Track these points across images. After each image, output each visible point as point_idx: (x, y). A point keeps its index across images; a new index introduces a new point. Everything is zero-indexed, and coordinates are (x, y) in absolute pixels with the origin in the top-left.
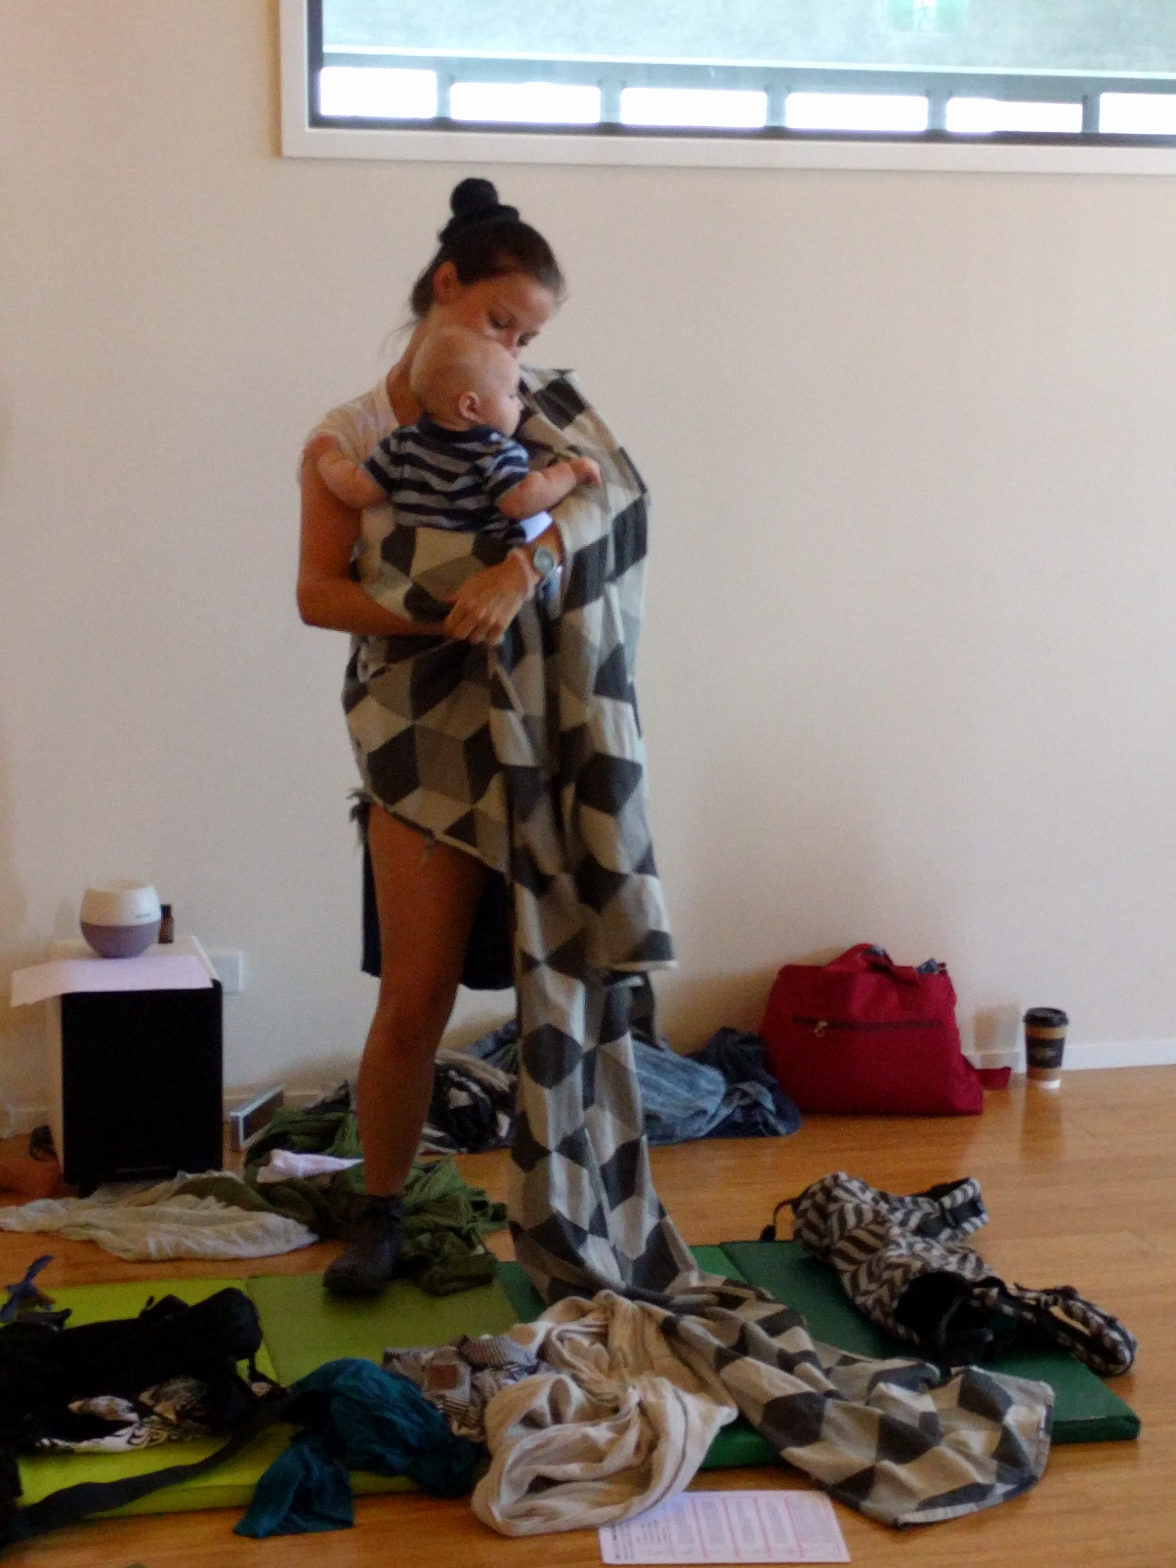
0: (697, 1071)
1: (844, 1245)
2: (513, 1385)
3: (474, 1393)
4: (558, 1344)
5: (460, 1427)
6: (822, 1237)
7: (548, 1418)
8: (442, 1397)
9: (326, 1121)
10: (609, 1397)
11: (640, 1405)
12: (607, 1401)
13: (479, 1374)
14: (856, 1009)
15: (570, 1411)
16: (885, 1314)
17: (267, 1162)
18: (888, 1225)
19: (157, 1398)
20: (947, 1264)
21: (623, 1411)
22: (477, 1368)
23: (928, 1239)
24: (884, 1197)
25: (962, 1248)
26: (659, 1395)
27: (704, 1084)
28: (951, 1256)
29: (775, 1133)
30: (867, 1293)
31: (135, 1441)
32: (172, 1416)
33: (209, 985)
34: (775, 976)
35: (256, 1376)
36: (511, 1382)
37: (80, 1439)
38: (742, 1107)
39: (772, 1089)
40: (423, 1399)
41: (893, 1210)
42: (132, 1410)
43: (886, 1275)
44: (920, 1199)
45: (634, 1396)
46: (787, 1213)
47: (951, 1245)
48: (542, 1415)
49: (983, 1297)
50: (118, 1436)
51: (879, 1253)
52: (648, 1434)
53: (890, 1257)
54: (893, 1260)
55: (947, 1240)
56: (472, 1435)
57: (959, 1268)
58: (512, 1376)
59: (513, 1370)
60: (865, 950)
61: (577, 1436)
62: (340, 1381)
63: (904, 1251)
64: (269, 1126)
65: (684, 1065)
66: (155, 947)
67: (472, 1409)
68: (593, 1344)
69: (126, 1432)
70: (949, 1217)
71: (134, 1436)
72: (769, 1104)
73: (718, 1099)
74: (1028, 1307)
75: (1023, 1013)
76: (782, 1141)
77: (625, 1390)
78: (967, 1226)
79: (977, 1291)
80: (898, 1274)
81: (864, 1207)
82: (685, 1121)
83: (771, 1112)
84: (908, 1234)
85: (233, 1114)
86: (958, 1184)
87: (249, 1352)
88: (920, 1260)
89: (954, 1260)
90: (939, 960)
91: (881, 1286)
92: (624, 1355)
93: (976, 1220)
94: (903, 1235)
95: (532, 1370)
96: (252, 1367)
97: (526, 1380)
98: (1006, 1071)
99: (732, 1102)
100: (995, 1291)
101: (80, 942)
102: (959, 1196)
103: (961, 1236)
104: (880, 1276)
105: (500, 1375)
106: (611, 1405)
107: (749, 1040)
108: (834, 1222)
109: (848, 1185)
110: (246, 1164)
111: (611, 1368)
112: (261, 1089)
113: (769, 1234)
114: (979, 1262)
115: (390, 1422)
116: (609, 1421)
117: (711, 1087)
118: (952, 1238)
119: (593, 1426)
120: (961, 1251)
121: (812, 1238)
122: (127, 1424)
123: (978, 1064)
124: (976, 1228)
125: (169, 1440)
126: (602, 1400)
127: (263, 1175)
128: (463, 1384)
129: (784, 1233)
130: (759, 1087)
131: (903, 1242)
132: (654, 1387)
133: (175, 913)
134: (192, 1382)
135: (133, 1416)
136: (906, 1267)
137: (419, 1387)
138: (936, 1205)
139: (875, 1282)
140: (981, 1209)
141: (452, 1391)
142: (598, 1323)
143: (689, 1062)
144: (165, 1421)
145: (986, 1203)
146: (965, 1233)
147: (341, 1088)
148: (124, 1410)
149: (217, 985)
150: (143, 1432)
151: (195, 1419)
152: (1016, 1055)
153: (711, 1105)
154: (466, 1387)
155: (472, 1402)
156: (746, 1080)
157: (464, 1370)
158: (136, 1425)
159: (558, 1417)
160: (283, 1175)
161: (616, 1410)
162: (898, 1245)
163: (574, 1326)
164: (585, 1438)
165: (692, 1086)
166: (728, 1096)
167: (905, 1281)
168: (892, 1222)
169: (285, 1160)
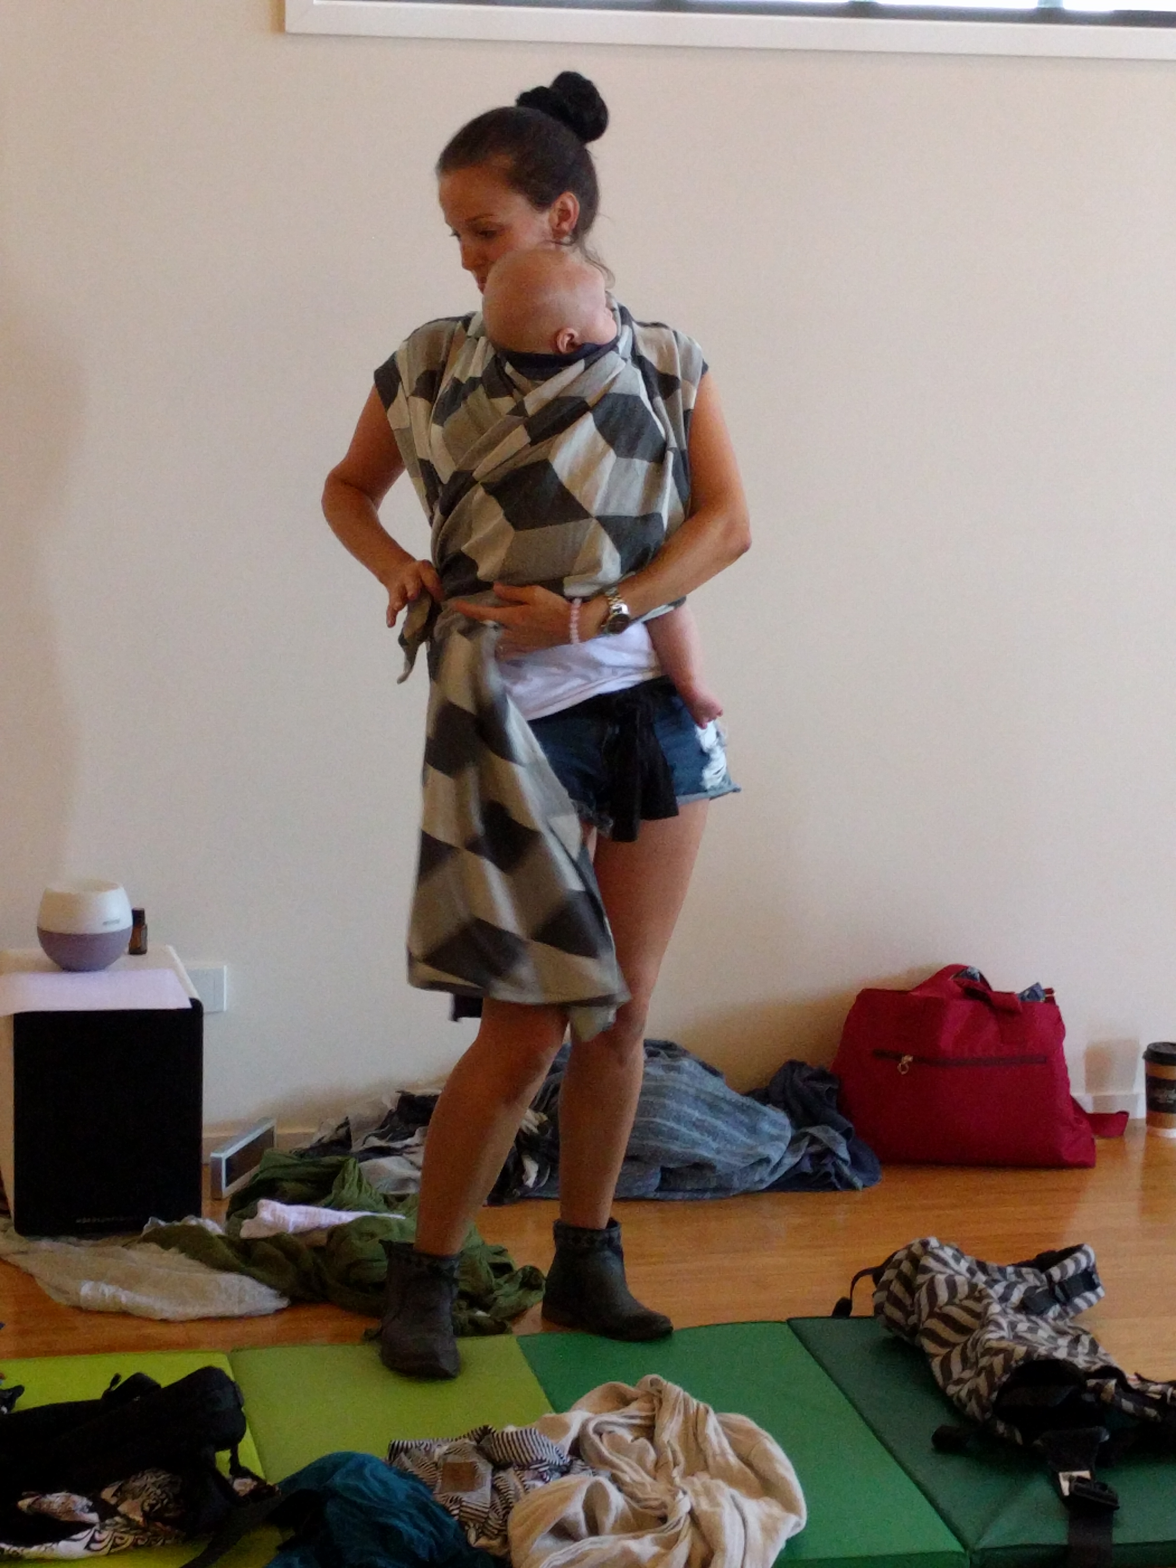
0: (758, 1112)
1: (934, 1324)
2: (542, 1487)
3: (496, 1496)
4: (596, 1438)
5: (478, 1538)
6: (908, 1314)
7: (583, 1529)
8: (458, 1501)
9: (323, 1166)
10: (654, 1503)
11: (691, 1513)
12: (651, 1508)
13: (502, 1474)
14: (946, 1040)
15: (609, 1521)
16: (984, 1410)
17: (253, 1214)
18: (985, 1302)
19: (123, 1496)
20: (1056, 1349)
21: (672, 1521)
22: (499, 1466)
23: (1034, 1318)
24: (982, 1267)
25: (1073, 1328)
26: (714, 1502)
27: (766, 1127)
28: (1061, 1337)
29: (850, 1186)
30: (960, 1381)
31: (94, 1546)
32: (138, 1518)
33: (188, 1005)
34: (853, 1001)
35: (238, 1471)
36: (539, 1484)
37: (29, 1544)
38: (812, 1156)
39: (846, 1134)
40: (435, 1503)
41: (992, 1283)
42: (91, 1510)
43: (984, 1362)
44: (1024, 1270)
45: (684, 1504)
46: (867, 1284)
47: (1060, 1323)
48: (576, 1524)
49: (1098, 1390)
50: (75, 1540)
51: (976, 1334)
52: (701, 1548)
53: (989, 1340)
54: (994, 1344)
55: (1055, 1319)
56: (492, 1547)
57: (1069, 1354)
58: (541, 1477)
59: (541, 1470)
60: (958, 972)
61: (616, 1551)
62: (338, 1480)
63: (1005, 1333)
64: (255, 1170)
65: (743, 1104)
66: (125, 959)
67: (493, 1515)
68: (636, 1438)
69: (85, 1536)
70: (1058, 1290)
71: (93, 1540)
72: (843, 1152)
73: (783, 1146)
74: (1152, 1403)
75: (1144, 1049)
76: (858, 1196)
77: (674, 1496)
78: (1078, 1301)
79: (1092, 1382)
80: (998, 1361)
81: (958, 1278)
82: (744, 1170)
83: (844, 1161)
84: (1010, 1311)
85: (214, 1155)
86: (1069, 1252)
87: (232, 1442)
88: (1024, 1345)
89: (1063, 1342)
90: (1044, 986)
91: (978, 1374)
92: (674, 1452)
93: (1089, 1295)
94: (1004, 1313)
95: (565, 1469)
96: (234, 1459)
97: (557, 1482)
98: (1123, 1116)
99: (799, 1150)
100: (1113, 1383)
101: (37, 951)
102: (1070, 1267)
103: (1072, 1314)
104: (977, 1363)
105: (527, 1475)
106: (658, 1513)
107: (821, 1076)
108: (923, 1295)
109: (941, 1253)
110: (228, 1216)
111: (657, 1465)
112: (244, 1126)
113: (843, 1308)
114: (1094, 1346)
115: (394, 1528)
116: (653, 1533)
117: (774, 1131)
118: (1060, 1317)
119: (634, 1538)
120: (1071, 1331)
121: (897, 1315)
122: (86, 1526)
123: (1089, 1108)
124: (1090, 1304)
125: (135, 1545)
126: (646, 1508)
127: (248, 1230)
128: (481, 1485)
129: (863, 1306)
130: (833, 1133)
131: (1004, 1322)
132: (708, 1492)
133: (148, 919)
134: (163, 1477)
135: (93, 1517)
136: (1008, 1353)
137: (430, 1488)
138: (1043, 1277)
139: (971, 1368)
140: (1096, 1281)
141: (470, 1493)
142: (644, 1414)
143: (748, 1101)
144: (130, 1523)
145: (1102, 1276)
146: (1078, 1310)
147: (341, 1126)
148: (82, 1510)
149: (196, 1005)
150: (106, 1535)
151: (165, 1522)
152: (1135, 1098)
153: (775, 1152)
154: (487, 1489)
155: (493, 1506)
156: (815, 1123)
157: (485, 1469)
158: (97, 1527)
159: (594, 1528)
160: (271, 1229)
161: (663, 1519)
162: (999, 1326)
163: (613, 1417)
164: (626, 1553)
165: (753, 1130)
166: (795, 1141)
167: (1006, 1368)
168: (992, 1297)
169: (274, 1210)
